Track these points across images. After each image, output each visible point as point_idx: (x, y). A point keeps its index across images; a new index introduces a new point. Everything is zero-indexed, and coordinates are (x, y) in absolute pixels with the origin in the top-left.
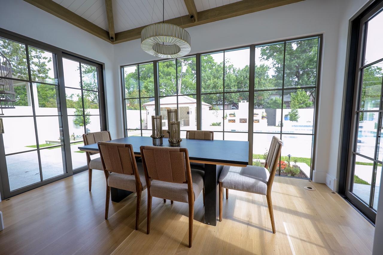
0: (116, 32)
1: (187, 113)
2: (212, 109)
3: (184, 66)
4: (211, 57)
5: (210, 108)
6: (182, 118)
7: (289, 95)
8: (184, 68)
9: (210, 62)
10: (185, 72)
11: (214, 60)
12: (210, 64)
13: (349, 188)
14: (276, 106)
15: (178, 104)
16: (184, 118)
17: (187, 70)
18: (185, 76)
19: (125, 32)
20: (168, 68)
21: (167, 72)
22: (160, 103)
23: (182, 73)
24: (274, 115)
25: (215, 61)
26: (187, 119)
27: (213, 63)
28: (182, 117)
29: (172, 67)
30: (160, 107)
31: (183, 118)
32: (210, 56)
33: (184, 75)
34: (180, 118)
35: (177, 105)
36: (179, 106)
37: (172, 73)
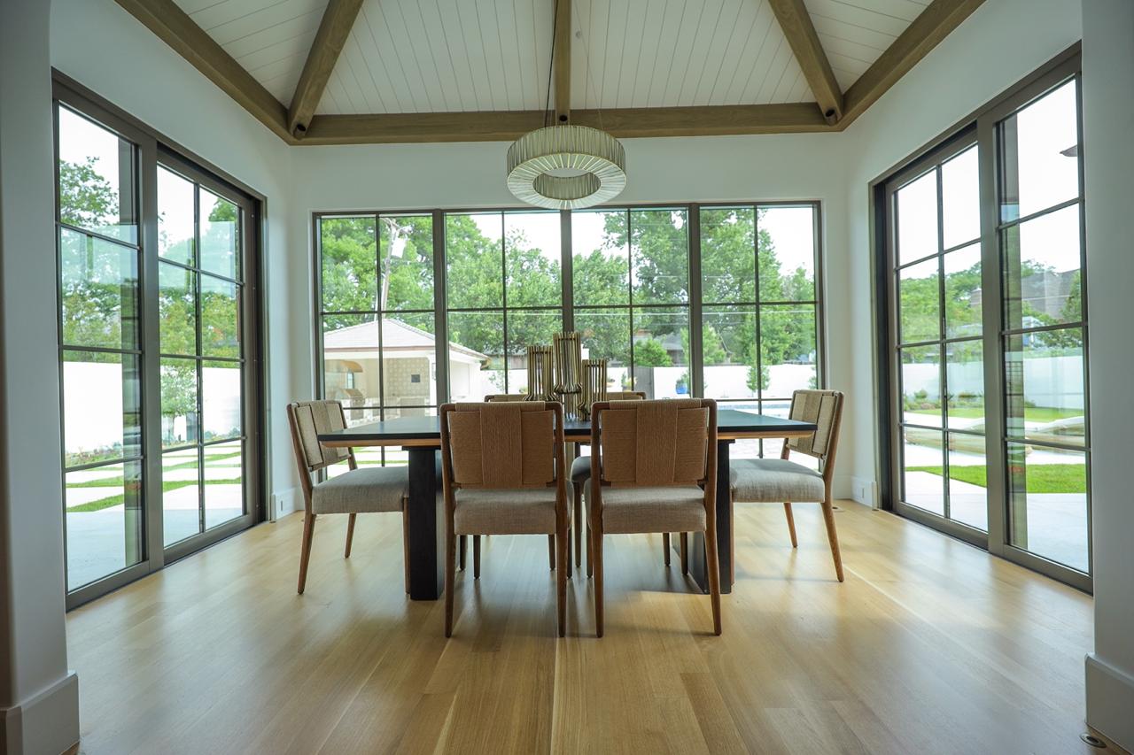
0: (316, 113)
1: (410, 379)
2: (487, 368)
3: (397, 238)
4: (473, 221)
5: (483, 363)
6: (394, 395)
7: (672, 333)
8: (398, 245)
9: (469, 237)
10: (401, 257)
11: (480, 232)
12: (467, 239)
13: (900, 498)
14: (650, 360)
15: (381, 349)
16: (403, 395)
17: (405, 251)
18: (399, 268)
19: (327, 116)
20: (337, 238)
21: (335, 250)
22: (325, 347)
23: (392, 257)
24: (650, 384)
25: (484, 235)
26: (413, 397)
27: (480, 238)
28: (396, 393)
29: (353, 237)
30: (326, 358)
31: (398, 396)
32: (468, 219)
33: (397, 264)
34: (389, 395)
35: (378, 353)
36: (386, 355)
37: (353, 255)
